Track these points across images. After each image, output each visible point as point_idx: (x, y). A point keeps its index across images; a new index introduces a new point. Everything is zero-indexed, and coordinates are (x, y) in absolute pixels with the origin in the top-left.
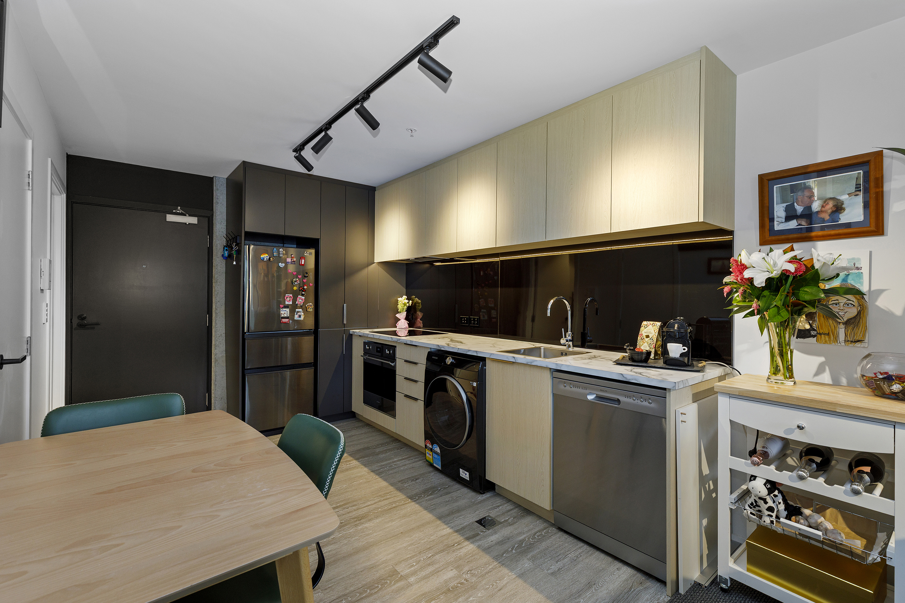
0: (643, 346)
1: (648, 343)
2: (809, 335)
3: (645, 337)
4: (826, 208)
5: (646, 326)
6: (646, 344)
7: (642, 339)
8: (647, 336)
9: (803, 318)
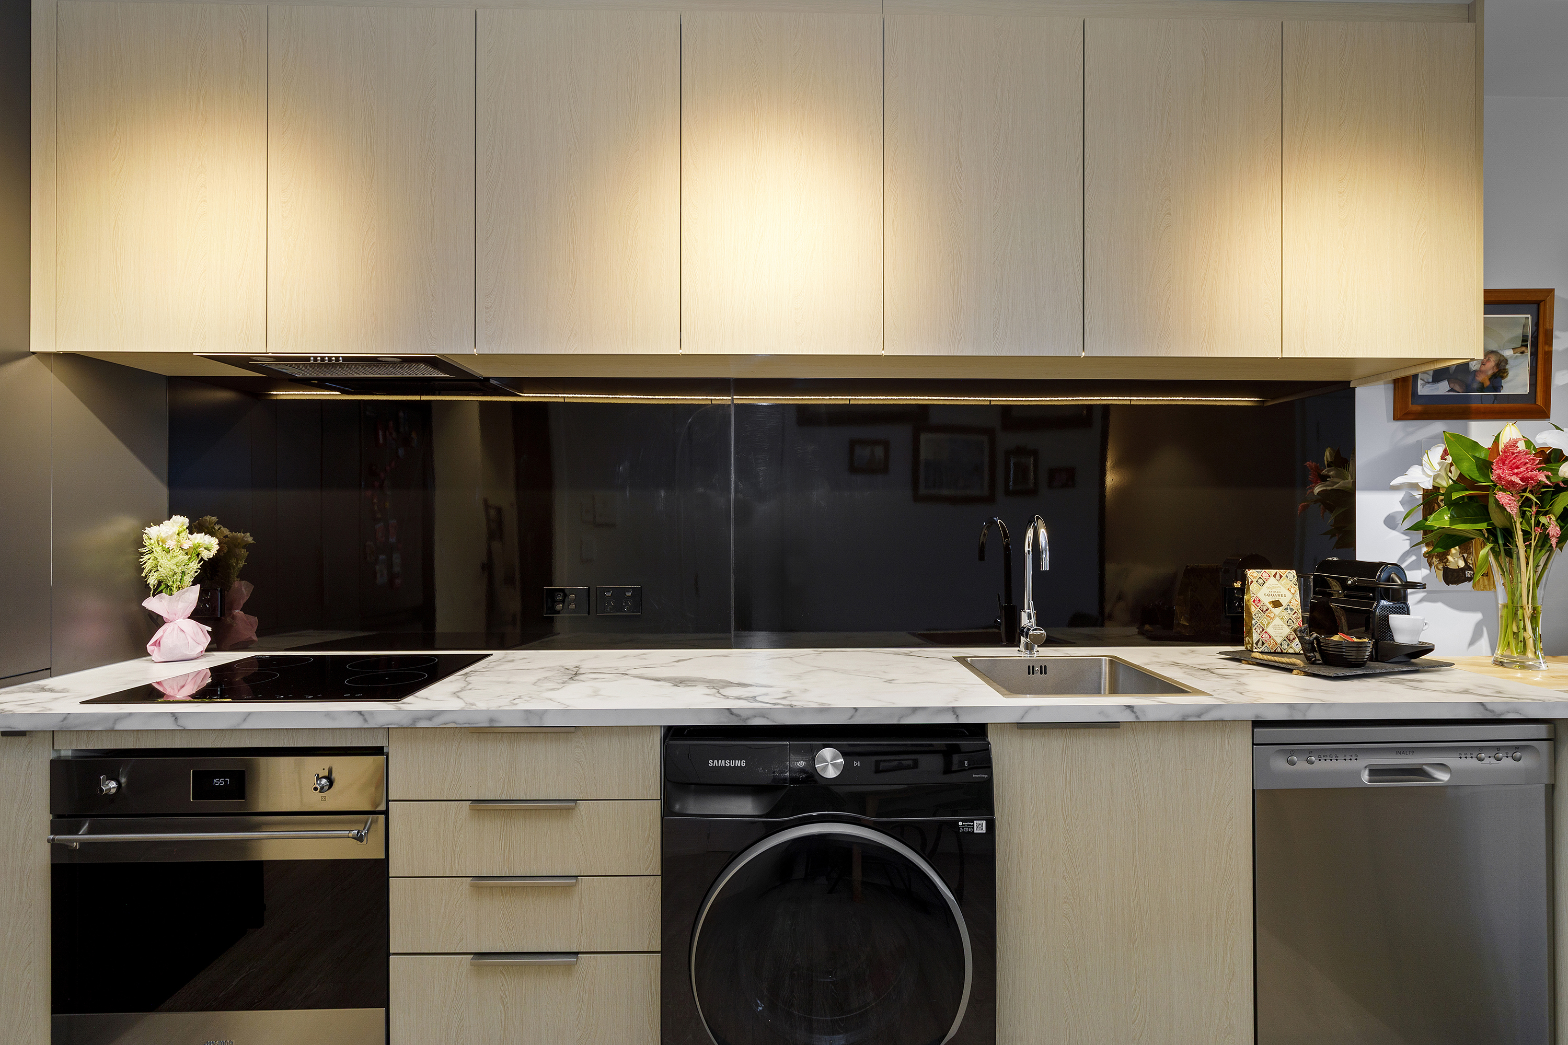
0: (1271, 625)
1: (1282, 618)
2: (1463, 578)
3: (1270, 606)
4: (1486, 366)
5: (1261, 581)
6: (1277, 621)
7: (1262, 611)
8: (1277, 604)
9: (1456, 550)
